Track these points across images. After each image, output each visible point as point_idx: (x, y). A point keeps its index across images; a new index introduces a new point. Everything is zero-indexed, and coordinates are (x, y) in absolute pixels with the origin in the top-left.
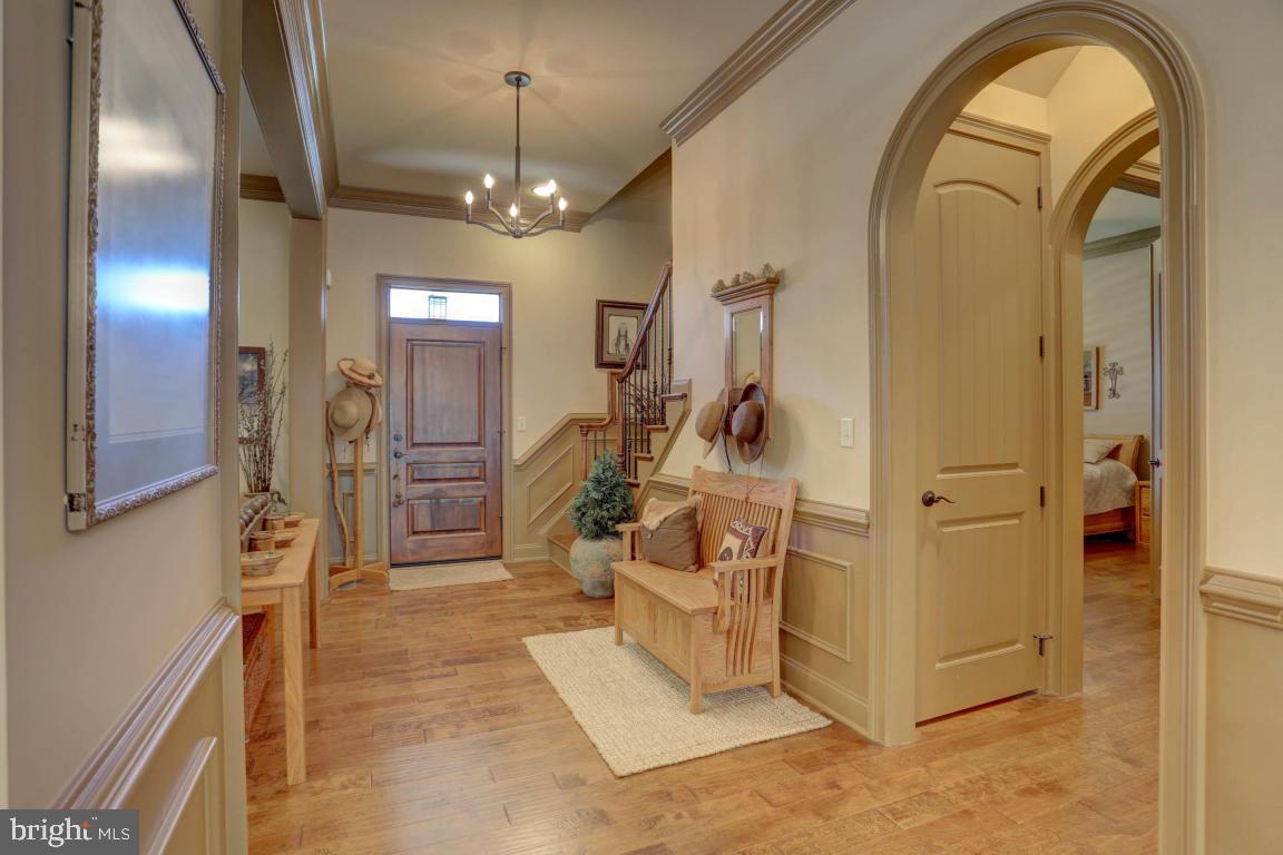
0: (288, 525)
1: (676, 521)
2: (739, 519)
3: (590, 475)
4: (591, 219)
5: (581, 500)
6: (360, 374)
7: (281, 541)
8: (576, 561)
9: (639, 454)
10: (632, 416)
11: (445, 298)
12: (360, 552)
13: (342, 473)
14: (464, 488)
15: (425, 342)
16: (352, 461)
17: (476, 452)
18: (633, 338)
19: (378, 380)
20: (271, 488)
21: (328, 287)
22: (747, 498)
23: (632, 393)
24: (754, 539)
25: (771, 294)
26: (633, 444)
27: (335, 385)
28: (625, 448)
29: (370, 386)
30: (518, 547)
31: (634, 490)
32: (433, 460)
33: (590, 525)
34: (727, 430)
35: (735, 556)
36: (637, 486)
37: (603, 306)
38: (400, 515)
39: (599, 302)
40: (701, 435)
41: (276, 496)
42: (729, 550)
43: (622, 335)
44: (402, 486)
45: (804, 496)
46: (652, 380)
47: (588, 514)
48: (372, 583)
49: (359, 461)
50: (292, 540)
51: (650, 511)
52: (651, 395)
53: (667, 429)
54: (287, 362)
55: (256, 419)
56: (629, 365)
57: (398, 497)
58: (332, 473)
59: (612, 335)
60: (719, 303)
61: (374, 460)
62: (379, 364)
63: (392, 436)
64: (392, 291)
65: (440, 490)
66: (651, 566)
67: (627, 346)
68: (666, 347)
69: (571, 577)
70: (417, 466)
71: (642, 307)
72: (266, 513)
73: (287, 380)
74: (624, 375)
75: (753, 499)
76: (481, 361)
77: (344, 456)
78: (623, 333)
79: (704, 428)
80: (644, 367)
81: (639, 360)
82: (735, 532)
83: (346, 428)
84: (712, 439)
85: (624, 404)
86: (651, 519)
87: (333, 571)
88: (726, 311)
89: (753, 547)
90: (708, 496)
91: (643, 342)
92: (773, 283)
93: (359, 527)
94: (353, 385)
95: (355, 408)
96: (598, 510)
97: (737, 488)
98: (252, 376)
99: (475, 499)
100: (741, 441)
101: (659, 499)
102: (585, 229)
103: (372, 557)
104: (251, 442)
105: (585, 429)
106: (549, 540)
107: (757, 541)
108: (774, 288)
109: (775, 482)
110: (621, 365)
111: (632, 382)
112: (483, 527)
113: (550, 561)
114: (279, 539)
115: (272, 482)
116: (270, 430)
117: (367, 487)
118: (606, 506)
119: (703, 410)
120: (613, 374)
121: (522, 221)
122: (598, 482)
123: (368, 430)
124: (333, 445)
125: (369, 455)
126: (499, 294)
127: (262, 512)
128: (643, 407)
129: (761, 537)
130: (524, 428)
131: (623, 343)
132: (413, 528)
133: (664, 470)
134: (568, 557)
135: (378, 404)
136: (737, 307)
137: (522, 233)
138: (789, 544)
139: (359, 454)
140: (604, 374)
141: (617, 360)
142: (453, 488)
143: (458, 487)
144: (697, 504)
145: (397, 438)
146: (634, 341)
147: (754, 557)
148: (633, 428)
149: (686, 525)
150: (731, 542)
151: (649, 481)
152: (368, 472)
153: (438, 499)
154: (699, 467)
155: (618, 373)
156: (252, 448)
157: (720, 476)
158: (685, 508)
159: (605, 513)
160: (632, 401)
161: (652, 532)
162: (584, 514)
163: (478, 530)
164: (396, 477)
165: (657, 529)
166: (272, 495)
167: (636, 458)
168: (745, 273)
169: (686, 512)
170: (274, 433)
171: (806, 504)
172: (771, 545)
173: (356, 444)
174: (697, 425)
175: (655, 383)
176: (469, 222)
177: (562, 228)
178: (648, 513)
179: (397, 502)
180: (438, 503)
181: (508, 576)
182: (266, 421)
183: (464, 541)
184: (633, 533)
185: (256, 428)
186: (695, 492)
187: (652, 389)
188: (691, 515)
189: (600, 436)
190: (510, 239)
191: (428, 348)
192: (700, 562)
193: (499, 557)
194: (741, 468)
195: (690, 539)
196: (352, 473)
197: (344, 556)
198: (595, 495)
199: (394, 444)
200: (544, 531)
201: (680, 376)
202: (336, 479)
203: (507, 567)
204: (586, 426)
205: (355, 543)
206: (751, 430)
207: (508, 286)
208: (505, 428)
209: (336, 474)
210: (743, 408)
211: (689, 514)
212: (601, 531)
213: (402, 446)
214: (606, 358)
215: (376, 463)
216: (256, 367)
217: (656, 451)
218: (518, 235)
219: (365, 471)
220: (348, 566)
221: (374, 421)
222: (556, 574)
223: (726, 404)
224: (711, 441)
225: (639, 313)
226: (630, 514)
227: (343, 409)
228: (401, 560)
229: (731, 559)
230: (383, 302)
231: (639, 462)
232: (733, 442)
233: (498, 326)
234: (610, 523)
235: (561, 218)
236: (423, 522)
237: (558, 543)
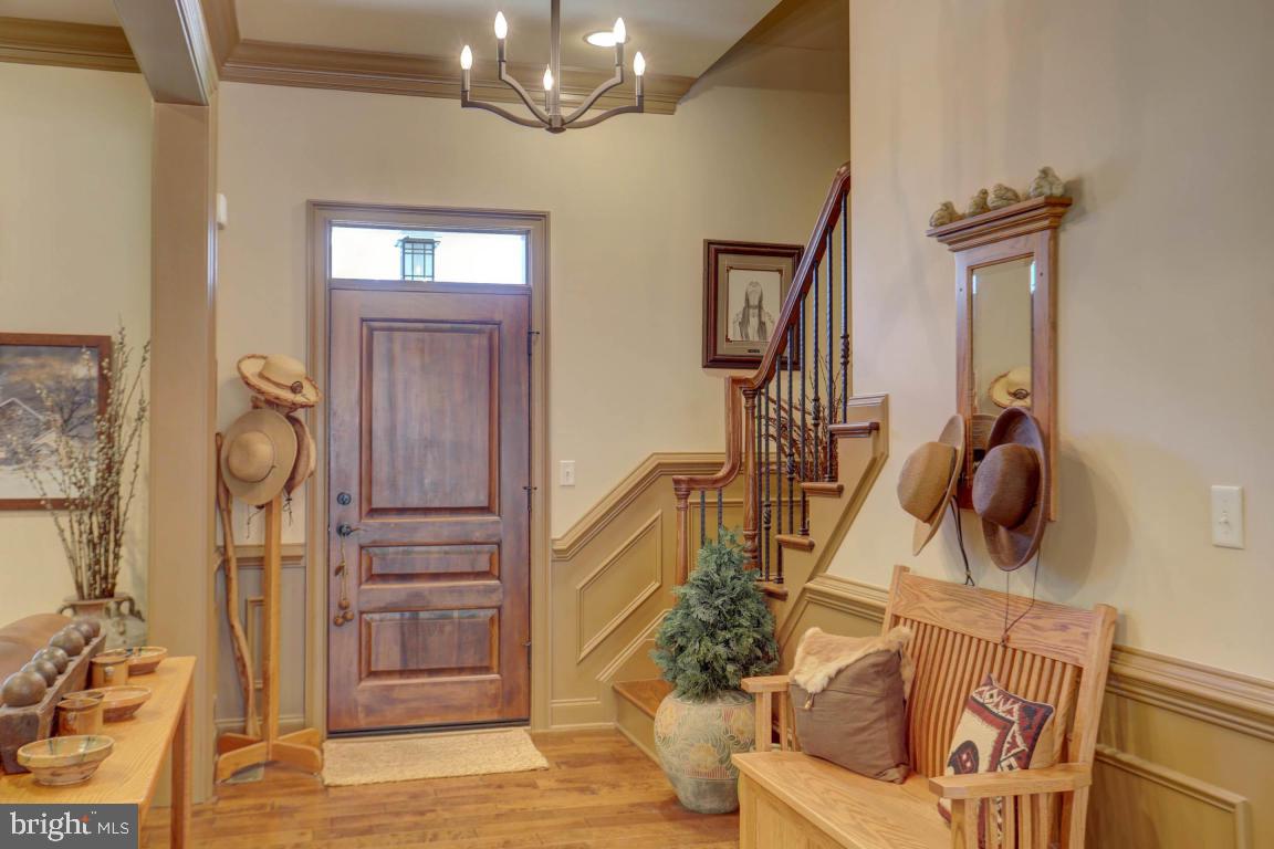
0: (134, 671)
1: (860, 679)
2: (989, 682)
3: (693, 575)
4: (695, 88)
5: (676, 622)
6: (278, 385)
7: (116, 710)
8: (665, 739)
9: (785, 537)
10: (773, 458)
11: (432, 242)
12: (273, 708)
13: (243, 562)
14: (460, 591)
15: (393, 325)
16: (263, 543)
17: (482, 524)
18: (774, 315)
19: (309, 394)
20: (118, 590)
21: (221, 227)
22: (1006, 640)
23: (772, 415)
24: (1023, 730)
25: (1054, 229)
26: (774, 511)
27: (232, 405)
28: (759, 523)
29: (294, 406)
30: (560, 703)
31: (778, 604)
32: (406, 540)
33: (693, 672)
34: (963, 497)
35: (984, 764)
36: (783, 597)
37: (718, 252)
38: (347, 644)
39: (709, 243)
40: (910, 508)
41: (125, 607)
42: (969, 747)
43: (754, 306)
44: (351, 588)
45: (1130, 644)
46: (810, 394)
47: (690, 650)
48: (295, 768)
49: (274, 541)
50: (138, 706)
51: (808, 653)
52: (810, 420)
53: (840, 490)
54: (147, 363)
55: (92, 464)
56: (766, 363)
57: (343, 607)
58: (225, 565)
59: (735, 306)
60: (946, 247)
61: (301, 540)
62: (311, 365)
63: (334, 495)
64: (336, 231)
65: (418, 595)
66: (812, 767)
67: (762, 325)
68: (839, 332)
69: (656, 766)
70: (377, 550)
71: (794, 253)
72: (94, 652)
73: (147, 398)
74: (757, 383)
75: (1019, 639)
76: (493, 355)
77: (247, 532)
78: (754, 301)
79: (916, 495)
80: (796, 365)
81: (787, 353)
82: (981, 710)
83: (251, 483)
84: (931, 517)
85: (757, 437)
86: (810, 671)
87: (224, 744)
88: (960, 261)
89: (1022, 746)
90: (923, 629)
91: (794, 322)
92: (1058, 207)
93: (272, 664)
94: (263, 404)
95: (267, 447)
96: (707, 642)
97: (984, 617)
98: (88, 388)
99: (482, 613)
100: (991, 524)
101: (826, 629)
102: (683, 108)
103: (296, 719)
104: (85, 507)
105: (684, 486)
106: (616, 691)
107: (1032, 732)
108: (1059, 216)
109: (1063, 609)
110: (752, 363)
111: (773, 394)
112: (495, 662)
113: (618, 732)
114: (114, 705)
115: (119, 578)
116: (117, 485)
117: (286, 587)
118: (722, 635)
119: (912, 460)
120: (735, 381)
121: (563, 97)
122: (710, 587)
123: (290, 486)
124: (229, 512)
125: (293, 530)
126: (527, 233)
127: (86, 650)
128: (793, 443)
129: (1040, 727)
130: (571, 482)
131: (754, 322)
132: (369, 663)
133: (836, 568)
134: (652, 726)
135: (309, 438)
136: (981, 254)
137: (563, 122)
138: (1099, 740)
139: (275, 529)
140: (719, 379)
141: (742, 352)
142: (441, 590)
143: (452, 590)
144: (901, 645)
145: (343, 500)
146: (777, 316)
147: (1025, 767)
148: (773, 479)
149: (880, 686)
150: (978, 732)
151: (805, 590)
152: (290, 560)
153: (415, 612)
154: (904, 569)
155: (746, 381)
156: (86, 518)
157: (947, 589)
158: (878, 653)
159: (721, 649)
160: (773, 431)
161: (813, 697)
162: (681, 649)
163: (487, 670)
164: (339, 570)
165: (824, 690)
166: (119, 604)
167: (780, 545)
168: (1000, 187)
169: (881, 659)
170: (124, 491)
171: (1136, 660)
172: (1058, 742)
173: (269, 513)
174: (901, 488)
175: (817, 400)
176: (465, 104)
177: (639, 109)
178: (804, 658)
179: (340, 616)
180: (415, 618)
181: (540, 761)
182: (110, 468)
183: (461, 689)
184: (775, 696)
185: (93, 482)
186: (896, 620)
187: (810, 406)
188: (889, 665)
189: (711, 497)
190: (543, 132)
191: (397, 335)
192: (909, 761)
193: (524, 721)
194: (992, 578)
195: (888, 716)
196: (261, 563)
197: (245, 714)
198: (703, 614)
199: (336, 509)
200: (607, 673)
201: (864, 388)
202: (234, 574)
203: (540, 741)
204: (689, 479)
205: (263, 692)
206: (1015, 502)
207: (541, 217)
208: (537, 481)
209: (233, 564)
210: (996, 457)
211: (885, 664)
212: (713, 683)
213: (352, 514)
214: (724, 349)
215: (305, 545)
216: (94, 372)
217: (819, 533)
218: (556, 127)
219: (284, 558)
220: (251, 735)
221: (301, 469)
222: (630, 758)
223: (960, 448)
224: (929, 520)
225: (786, 263)
226: (768, 654)
227: (246, 450)
228: (347, 723)
229: (974, 769)
230: (318, 252)
231: (786, 552)
232: (974, 525)
233: (524, 293)
234: (730, 668)
235: (637, 92)
236: (387, 654)
237: (635, 697)
